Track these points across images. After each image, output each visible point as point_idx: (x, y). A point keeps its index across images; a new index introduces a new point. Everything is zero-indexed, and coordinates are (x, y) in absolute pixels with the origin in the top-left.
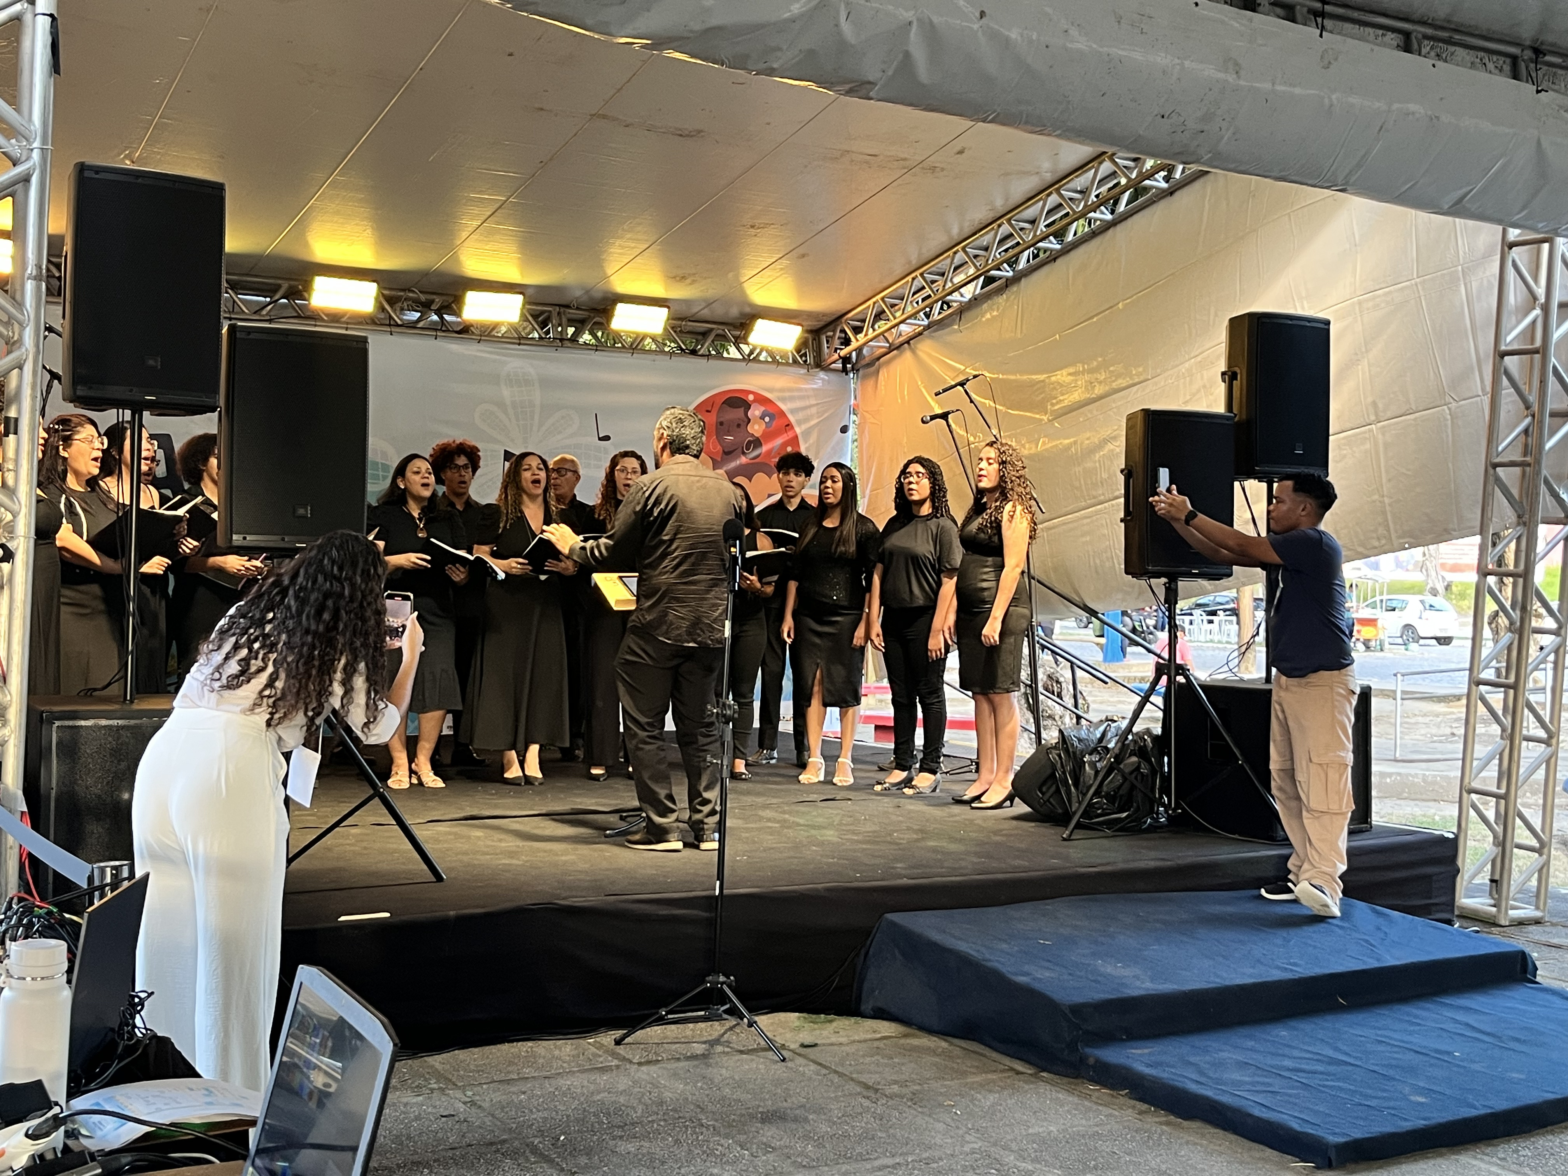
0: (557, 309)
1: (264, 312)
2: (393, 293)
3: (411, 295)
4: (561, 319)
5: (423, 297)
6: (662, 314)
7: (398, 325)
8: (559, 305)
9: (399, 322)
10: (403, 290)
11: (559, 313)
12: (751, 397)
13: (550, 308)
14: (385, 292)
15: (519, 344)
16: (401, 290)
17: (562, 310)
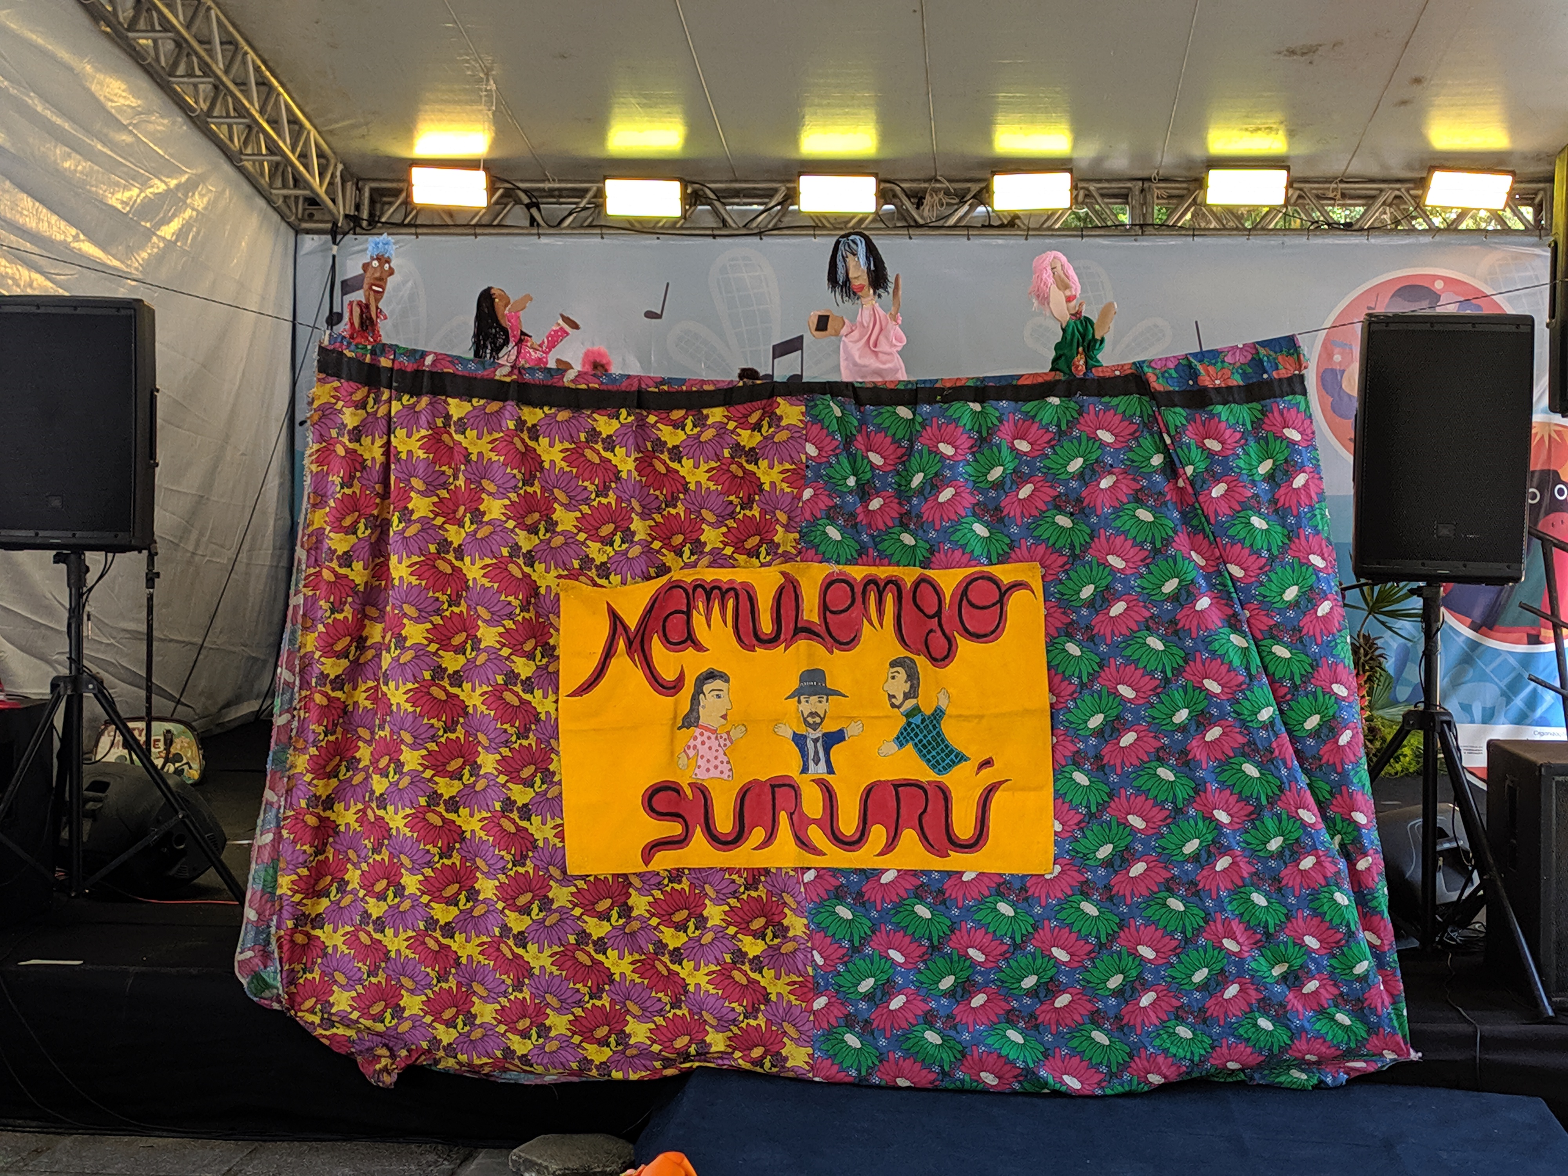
0: (1140, 183)
1: (754, 224)
2: (915, 185)
3: (938, 185)
4: (1145, 198)
5: (951, 187)
6: (1280, 177)
7: (918, 226)
8: (1143, 180)
9: (921, 221)
10: (929, 180)
11: (1142, 190)
12: (1439, 285)
13: (1129, 185)
14: (903, 185)
15: (1082, 236)
16: (925, 181)
17: (1146, 185)
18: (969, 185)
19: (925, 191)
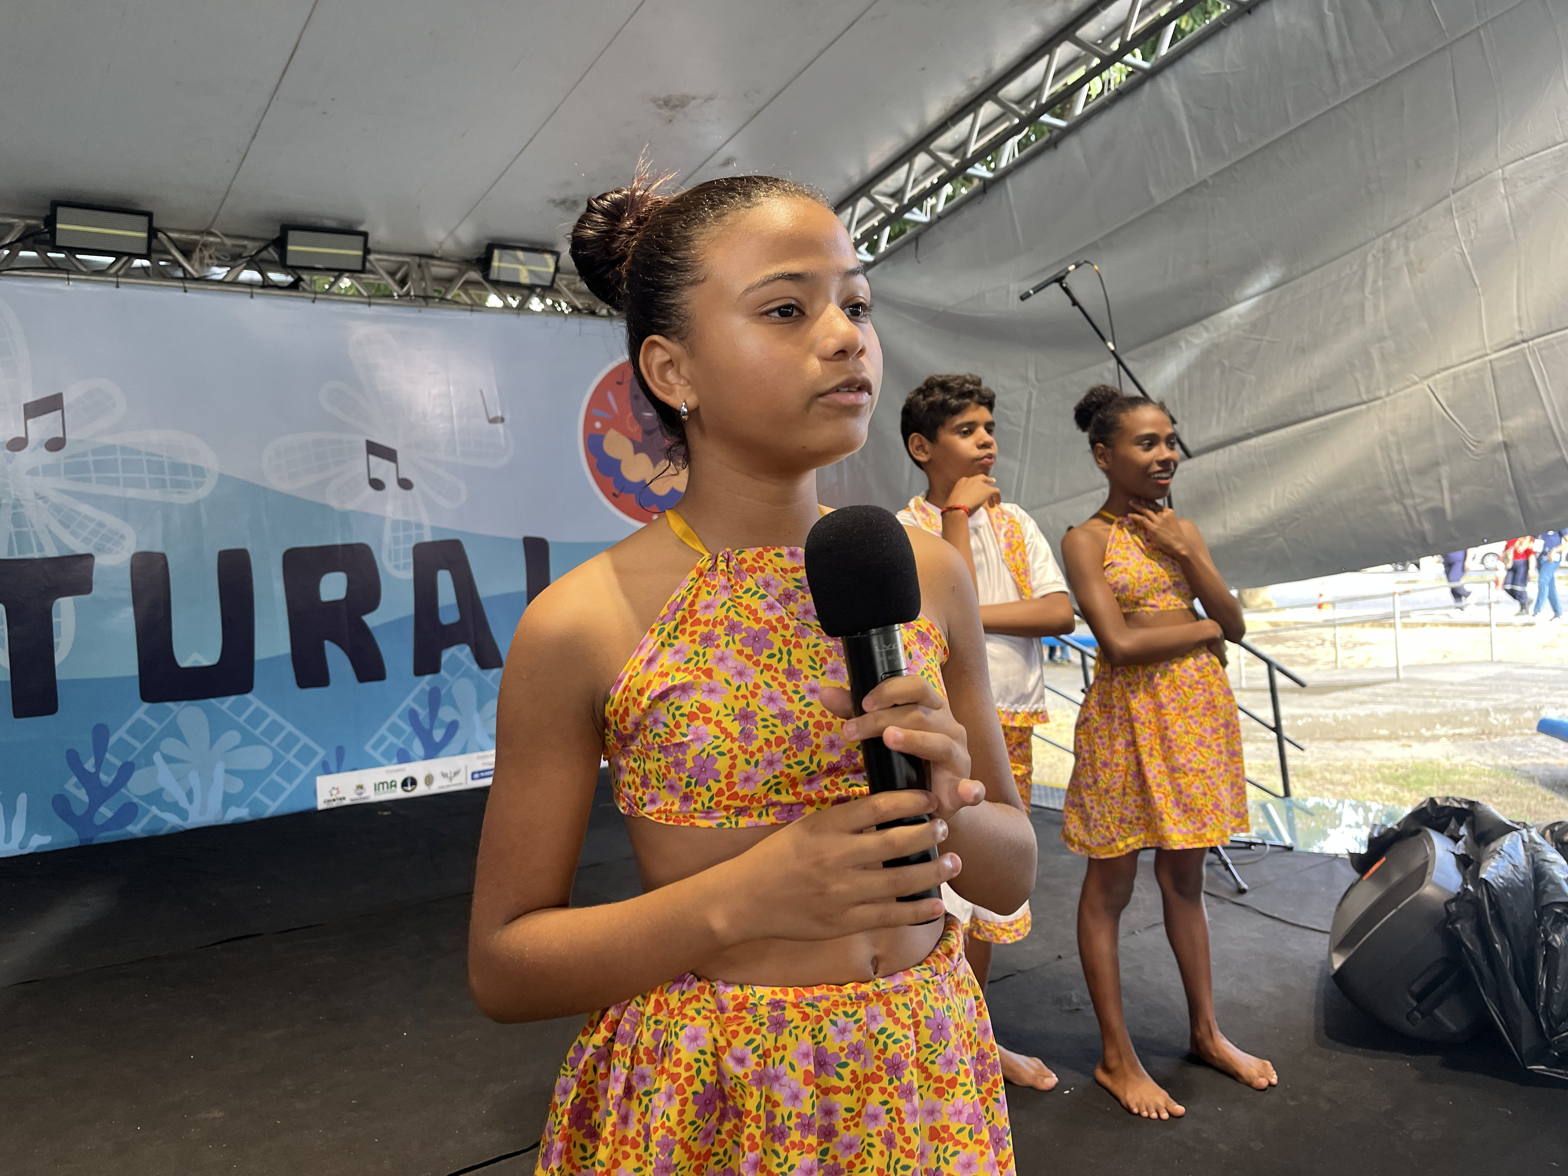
0: (417, 259)
2: (184, 236)
4: (423, 272)
5: (229, 243)
7: (196, 279)
8: (421, 256)
9: (195, 274)
10: (200, 233)
11: (420, 266)
13: (407, 259)
14: (172, 235)
15: (370, 304)
16: (196, 233)
17: (423, 261)
18: (245, 242)
19: (195, 243)
